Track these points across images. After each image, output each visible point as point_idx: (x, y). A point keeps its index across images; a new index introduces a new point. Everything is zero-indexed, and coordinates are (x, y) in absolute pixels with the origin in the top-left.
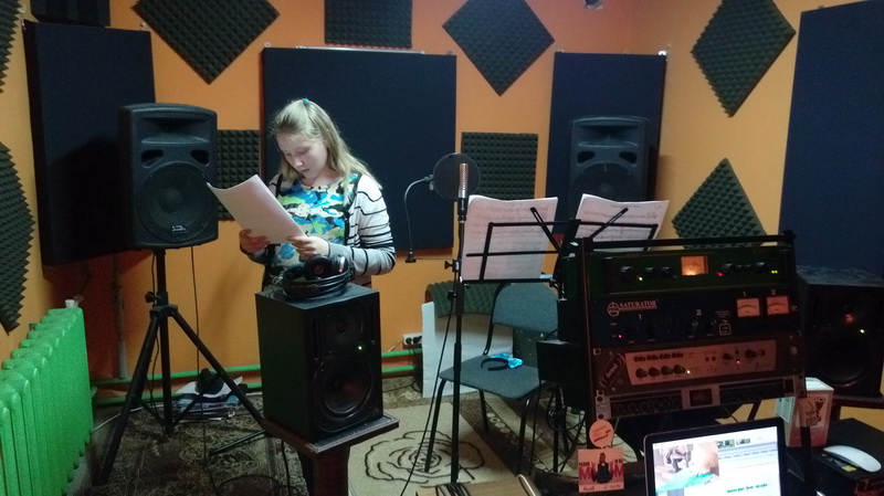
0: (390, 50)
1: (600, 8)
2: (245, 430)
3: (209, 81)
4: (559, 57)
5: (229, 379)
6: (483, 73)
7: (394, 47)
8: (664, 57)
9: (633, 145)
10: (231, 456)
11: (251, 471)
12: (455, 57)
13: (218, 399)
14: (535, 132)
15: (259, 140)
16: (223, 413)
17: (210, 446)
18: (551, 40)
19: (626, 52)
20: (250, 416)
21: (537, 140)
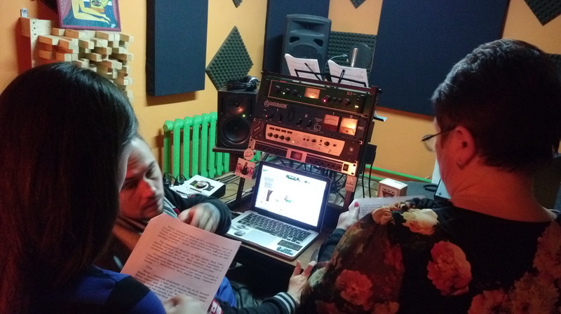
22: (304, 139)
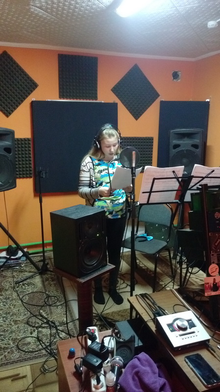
0: (88, 101)
1: (179, 81)
2: (30, 272)
3: (7, 116)
4: (162, 102)
5: (22, 249)
6: (129, 110)
7: (90, 100)
8: (208, 102)
9: (197, 141)
10: (25, 284)
11: (35, 290)
12: (117, 103)
13: (16, 259)
14: (152, 136)
15: (31, 142)
16: (19, 265)
17: (15, 280)
18: (159, 95)
19: (191, 100)
20: (32, 265)
21: (153, 139)
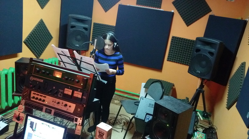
0: (153, 9)
3: (106, 12)
6: (182, 18)
12: (174, 13)
18: (210, 11)
22: (53, 101)
